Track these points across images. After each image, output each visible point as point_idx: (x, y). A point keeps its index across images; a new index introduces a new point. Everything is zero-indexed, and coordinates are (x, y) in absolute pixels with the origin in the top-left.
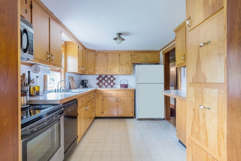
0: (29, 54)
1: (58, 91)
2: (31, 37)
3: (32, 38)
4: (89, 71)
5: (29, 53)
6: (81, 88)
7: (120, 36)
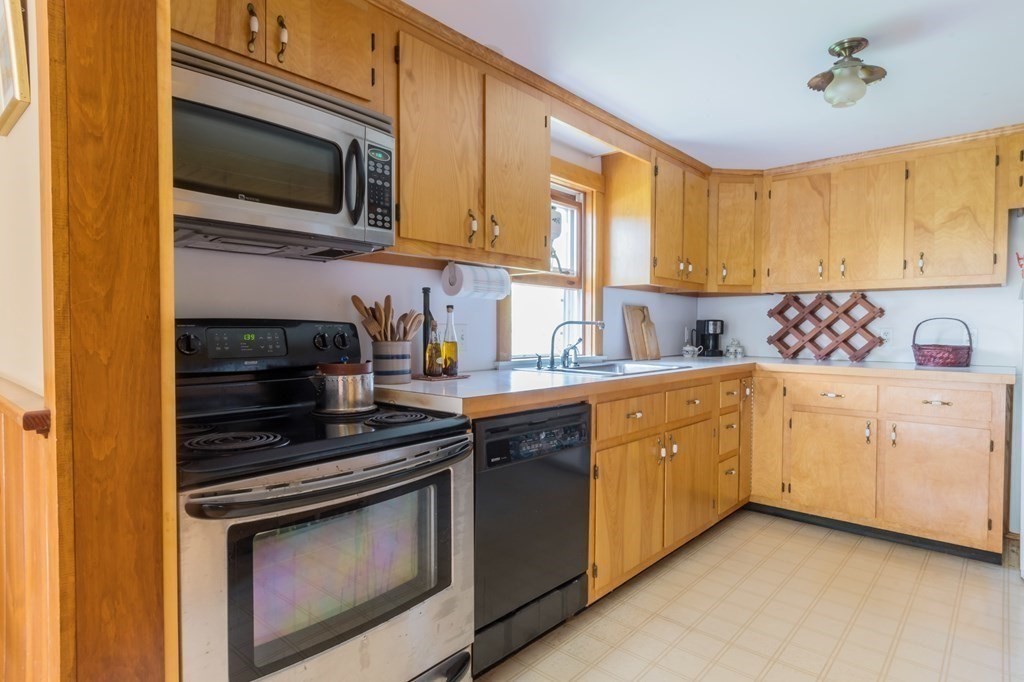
0: (376, 225)
1: (552, 362)
2: (384, 164)
3: (387, 167)
4: (724, 278)
5: (372, 222)
6: (686, 356)
7: (854, 56)
